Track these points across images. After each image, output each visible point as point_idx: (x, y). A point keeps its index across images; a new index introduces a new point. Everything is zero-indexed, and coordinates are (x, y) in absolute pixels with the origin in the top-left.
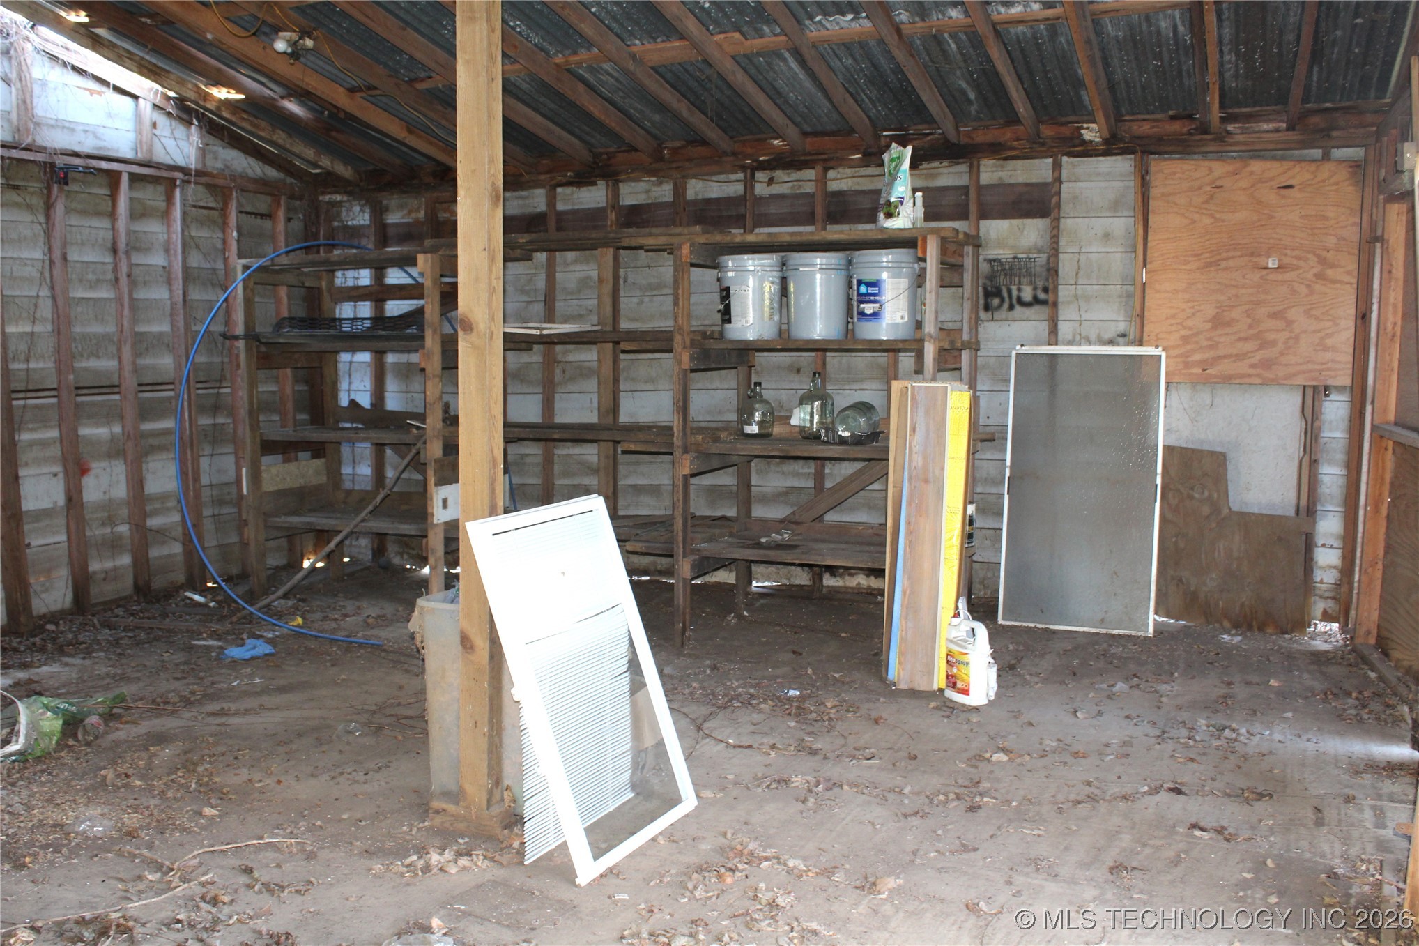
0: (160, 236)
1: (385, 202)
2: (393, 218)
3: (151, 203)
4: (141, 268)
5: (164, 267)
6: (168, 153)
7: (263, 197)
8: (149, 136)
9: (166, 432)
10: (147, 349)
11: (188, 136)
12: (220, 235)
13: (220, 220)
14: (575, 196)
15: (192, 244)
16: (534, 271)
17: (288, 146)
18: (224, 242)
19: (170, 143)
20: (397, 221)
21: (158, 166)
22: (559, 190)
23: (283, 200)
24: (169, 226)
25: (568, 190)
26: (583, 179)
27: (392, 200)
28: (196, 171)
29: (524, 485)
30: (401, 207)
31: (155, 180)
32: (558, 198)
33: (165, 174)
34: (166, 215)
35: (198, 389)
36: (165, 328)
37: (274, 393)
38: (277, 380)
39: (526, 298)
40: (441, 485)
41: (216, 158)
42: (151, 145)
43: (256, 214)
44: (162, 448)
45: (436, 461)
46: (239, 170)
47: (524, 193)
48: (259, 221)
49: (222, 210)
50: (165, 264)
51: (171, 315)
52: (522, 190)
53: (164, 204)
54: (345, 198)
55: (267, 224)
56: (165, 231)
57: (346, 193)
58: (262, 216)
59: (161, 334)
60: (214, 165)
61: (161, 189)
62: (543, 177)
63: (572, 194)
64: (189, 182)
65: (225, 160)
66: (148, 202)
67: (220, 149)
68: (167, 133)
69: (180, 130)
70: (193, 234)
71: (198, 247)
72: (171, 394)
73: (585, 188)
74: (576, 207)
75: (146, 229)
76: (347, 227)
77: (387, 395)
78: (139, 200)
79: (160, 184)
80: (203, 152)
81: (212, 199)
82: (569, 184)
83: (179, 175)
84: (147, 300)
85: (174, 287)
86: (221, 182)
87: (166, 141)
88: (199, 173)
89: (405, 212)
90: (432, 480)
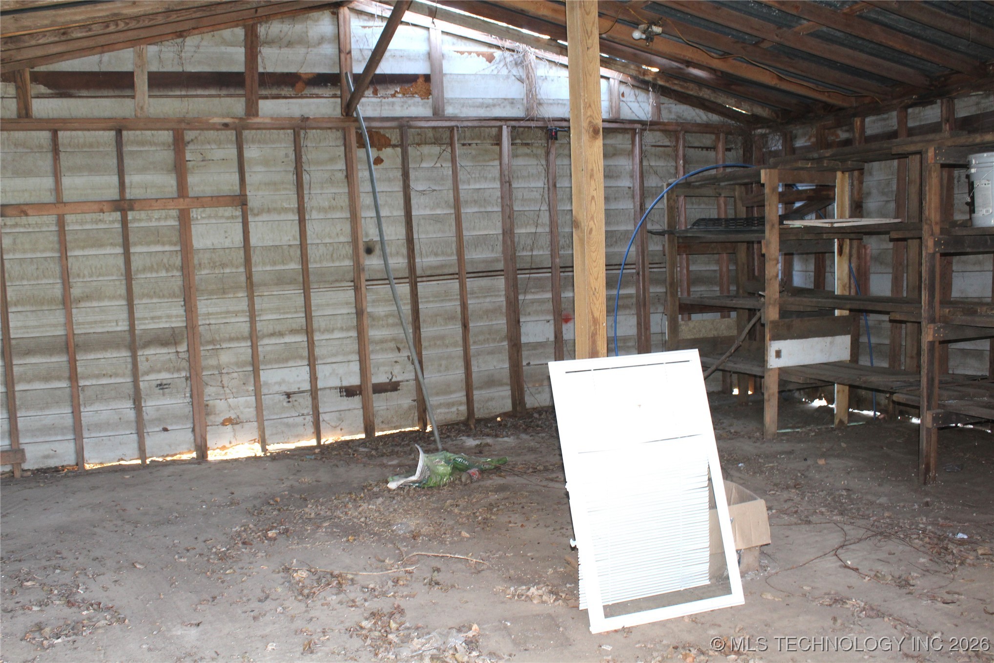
0: (627, 167)
1: (794, 132)
2: (800, 143)
3: (621, 146)
4: (613, 189)
5: (630, 188)
6: (633, 112)
7: (708, 135)
8: (617, 102)
9: (629, 296)
10: (616, 242)
11: (648, 99)
12: (674, 164)
13: (673, 154)
14: (922, 114)
15: (651, 171)
16: (890, 177)
17: (712, 99)
18: (676, 168)
19: (635, 106)
20: (802, 145)
21: (623, 122)
22: (910, 110)
23: (722, 136)
24: (633, 160)
25: (917, 110)
26: (924, 101)
27: (798, 130)
28: (650, 122)
29: (880, 344)
30: (804, 135)
31: (624, 131)
32: (909, 117)
33: (627, 126)
34: (631, 153)
35: (650, 268)
36: (630, 227)
37: (715, 271)
38: (718, 262)
39: (885, 198)
40: (774, 340)
41: (670, 112)
42: (619, 108)
43: (702, 148)
44: (626, 307)
45: (772, 322)
46: (689, 118)
47: (885, 116)
48: (704, 152)
49: (675, 147)
50: (631, 185)
51: (634, 219)
52: (884, 113)
53: (631, 146)
54: (767, 131)
55: (712, 154)
56: (631, 163)
57: (768, 127)
58: (707, 149)
59: (627, 232)
60: (666, 117)
61: (628, 136)
62: (895, 102)
63: (920, 113)
64: (645, 130)
65: (677, 112)
66: (618, 146)
67: (673, 106)
68: (633, 98)
69: (642, 96)
70: (653, 163)
71: (656, 173)
72: (634, 271)
73: (929, 107)
74: (923, 123)
75: (617, 163)
76: (771, 151)
77: (794, 273)
78: (611, 145)
79: (628, 133)
80: (658, 108)
81: (668, 140)
82: (913, 105)
83: (638, 126)
84: (617, 209)
85: (636, 200)
86: (671, 128)
87: (632, 105)
88: (653, 123)
89: (807, 137)
90: (768, 337)
